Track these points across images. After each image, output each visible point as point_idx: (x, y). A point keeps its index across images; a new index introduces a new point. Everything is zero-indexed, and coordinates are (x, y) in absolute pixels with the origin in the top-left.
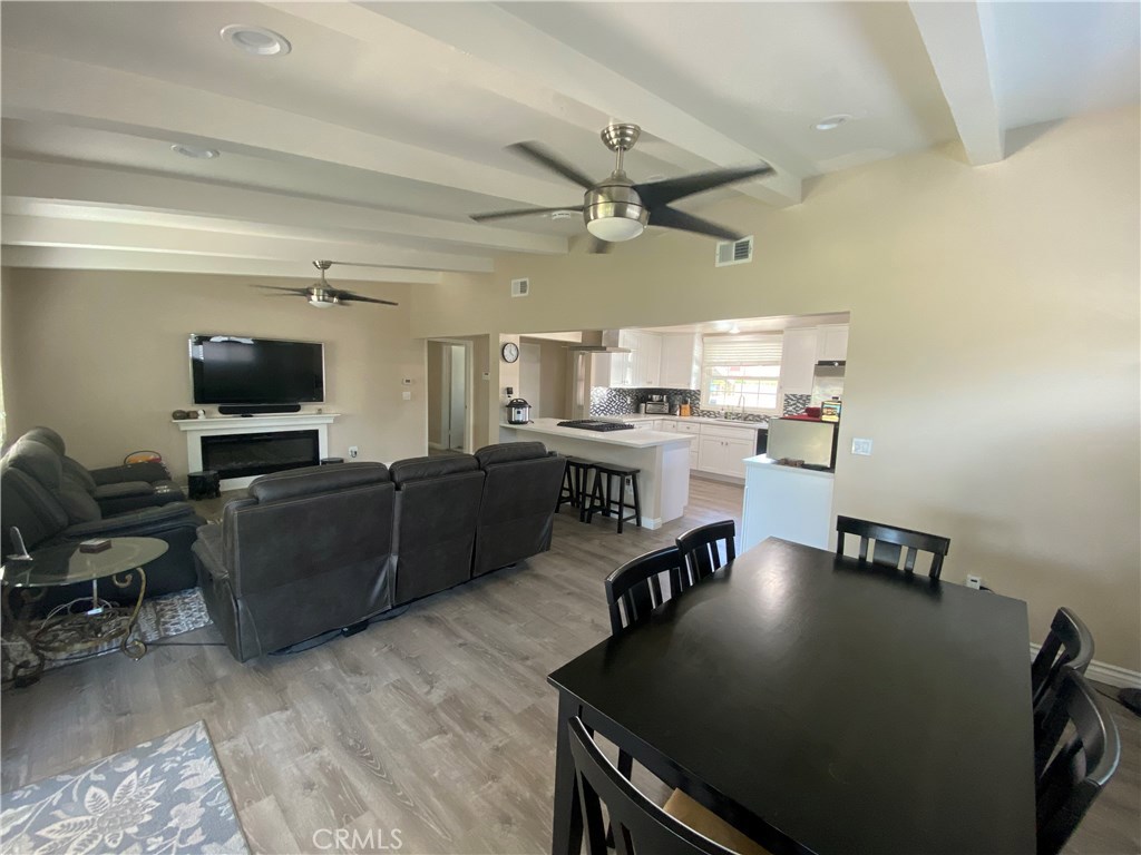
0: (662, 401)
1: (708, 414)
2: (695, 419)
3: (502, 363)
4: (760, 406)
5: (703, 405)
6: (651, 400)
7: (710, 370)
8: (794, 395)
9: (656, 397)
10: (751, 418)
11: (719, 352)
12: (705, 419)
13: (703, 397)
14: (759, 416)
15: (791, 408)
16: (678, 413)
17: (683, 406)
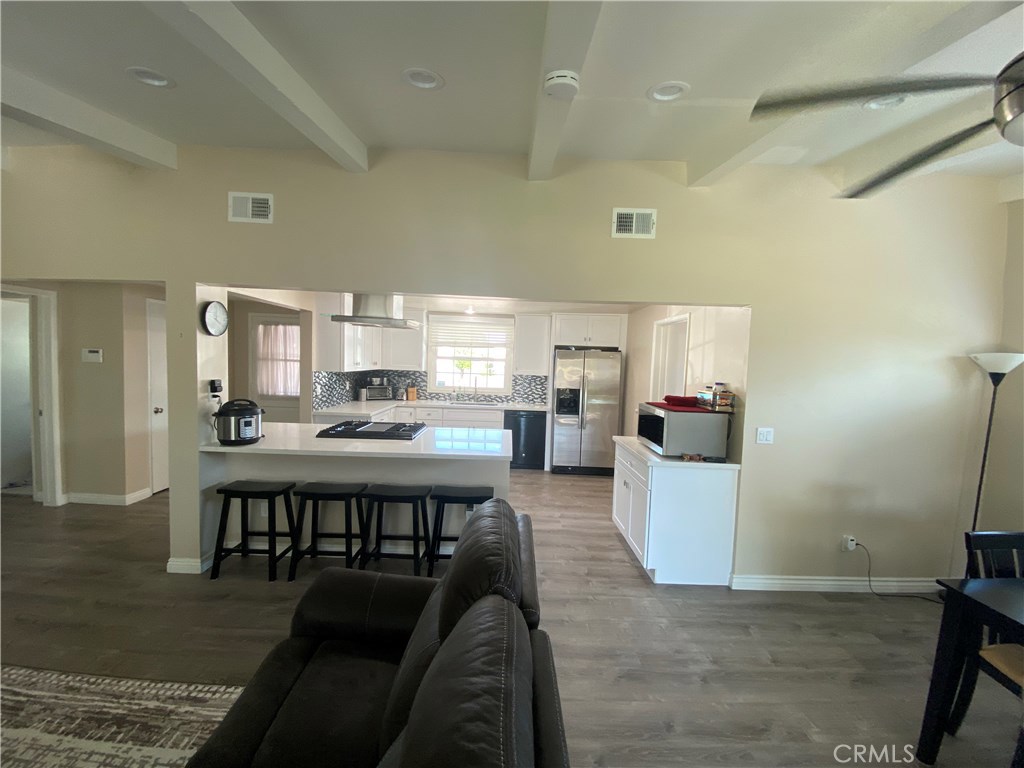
0: (382, 384)
1: (437, 396)
2: (423, 402)
3: (200, 337)
4: (490, 386)
5: (431, 388)
6: (371, 383)
7: (436, 351)
8: (521, 376)
9: (376, 381)
10: (482, 399)
11: (443, 331)
12: (435, 403)
13: (430, 379)
14: (490, 396)
15: (518, 388)
16: (405, 398)
17: (410, 390)
